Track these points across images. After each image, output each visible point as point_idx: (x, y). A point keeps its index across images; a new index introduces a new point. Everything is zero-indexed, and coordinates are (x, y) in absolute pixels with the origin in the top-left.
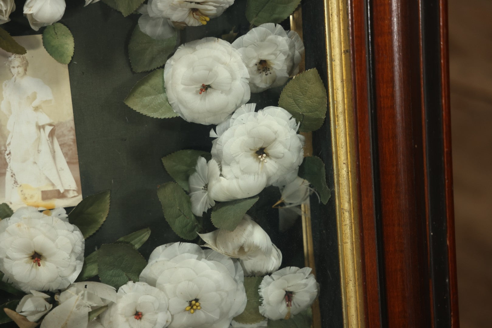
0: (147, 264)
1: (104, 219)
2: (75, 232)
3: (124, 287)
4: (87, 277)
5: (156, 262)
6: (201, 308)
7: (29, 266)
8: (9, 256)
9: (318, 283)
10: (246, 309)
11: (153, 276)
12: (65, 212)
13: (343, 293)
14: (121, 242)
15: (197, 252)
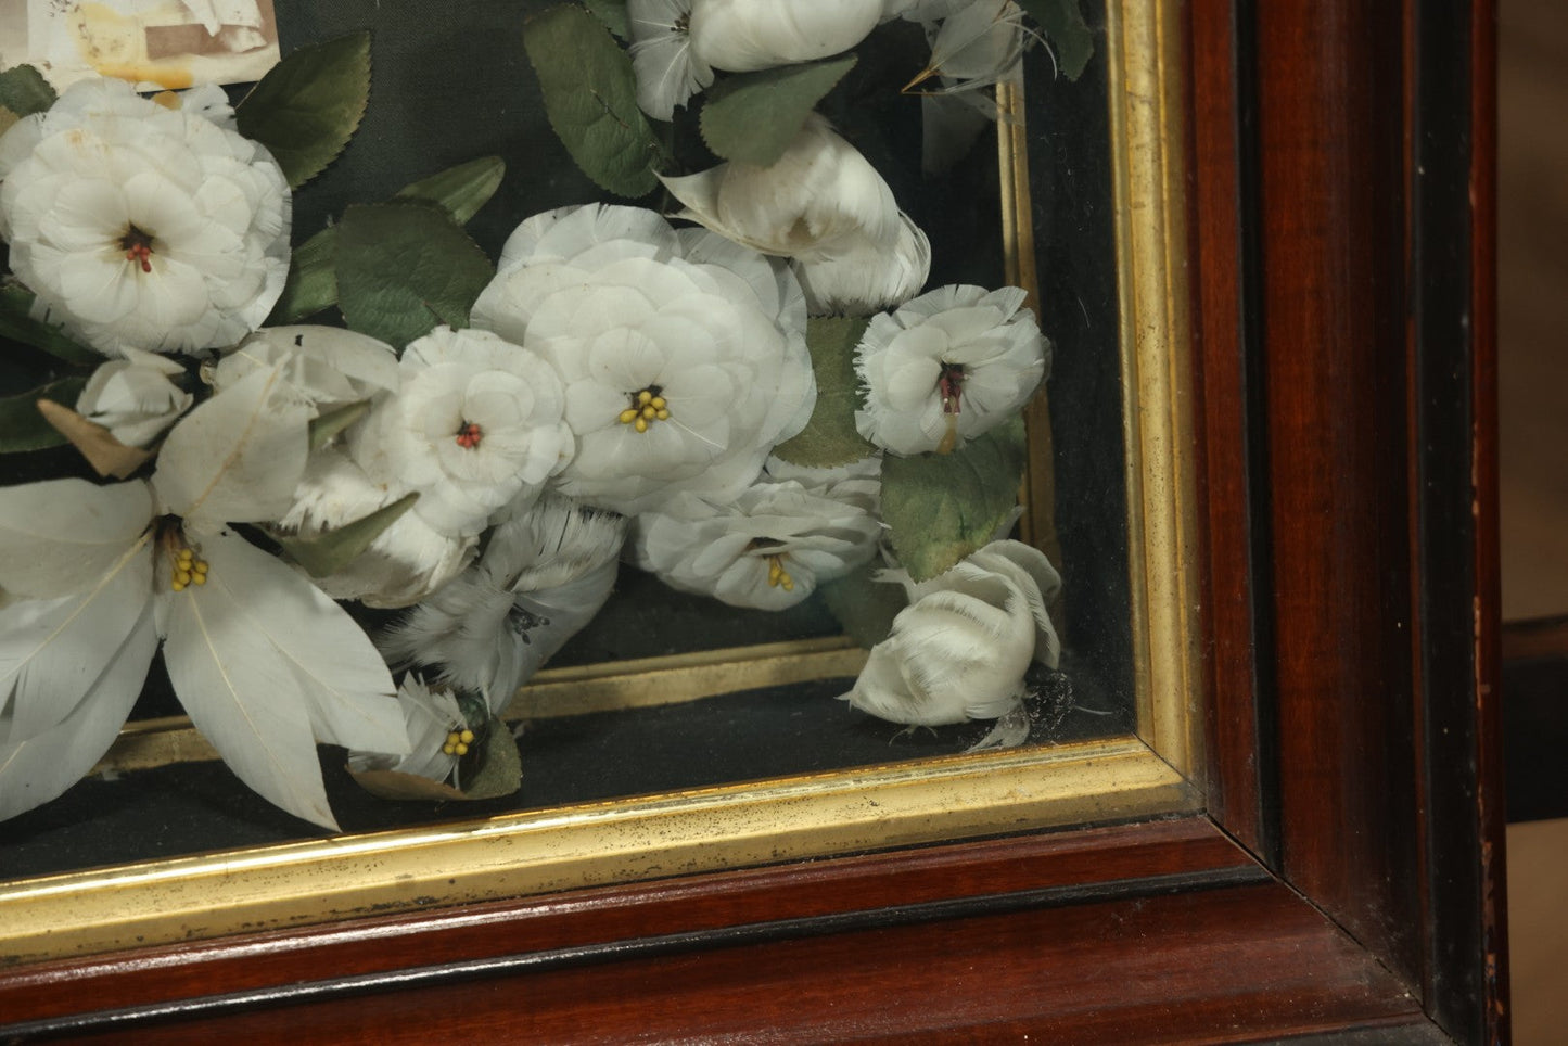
0: (495, 273)
1: (354, 127)
2: (259, 164)
3: (421, 344)
4: (301, 312)
5: (525, 266)
6: (670, 415)
7: (112, 272)
8: (49, 236)
9: (1046, 339)
10: (812, 421)
11: (514, 312)
12: (225, 98)
13: (1126, 370)
14: (409, 200)
15: (656, 235)
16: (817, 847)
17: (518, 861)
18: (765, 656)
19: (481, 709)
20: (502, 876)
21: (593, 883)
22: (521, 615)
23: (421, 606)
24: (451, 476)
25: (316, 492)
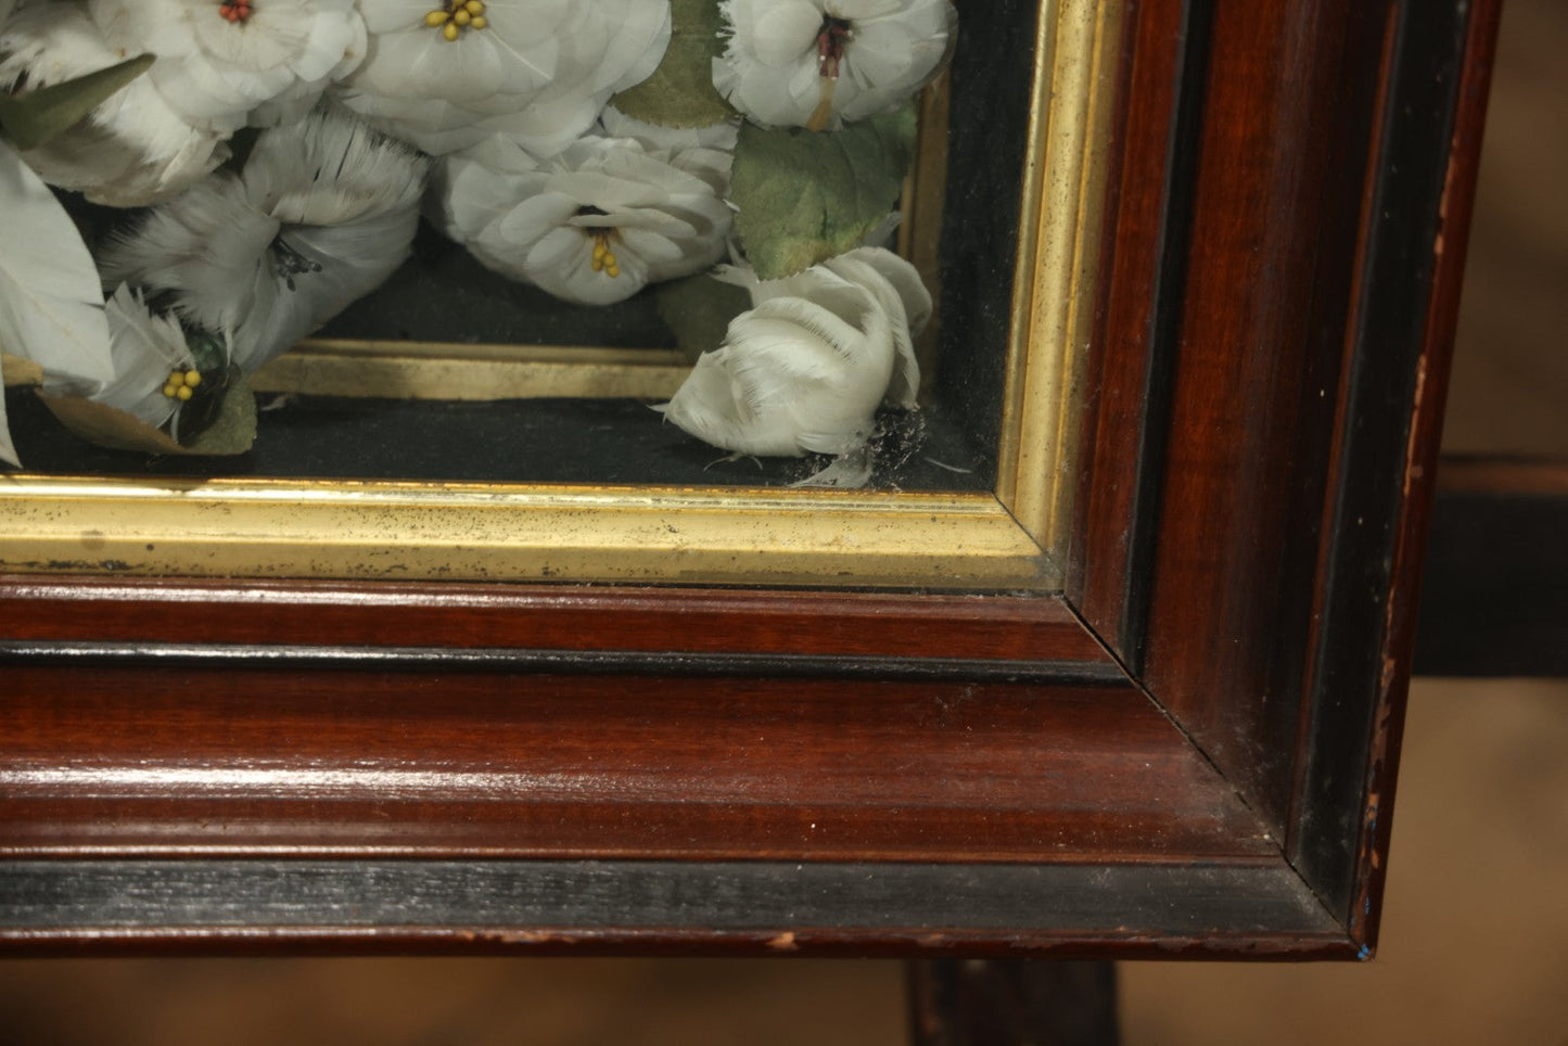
6: (486, 25)
9: (953, 8)
10: (663, 66)
16: (596, 571)
17: (234, 535)
18: (582, 361)
19: (218, 353)
20: (213, 549)
21: (321, 575)
22: (288, 255)
23: (156, 212)
24: (206, 52)
25: (36, 45)
